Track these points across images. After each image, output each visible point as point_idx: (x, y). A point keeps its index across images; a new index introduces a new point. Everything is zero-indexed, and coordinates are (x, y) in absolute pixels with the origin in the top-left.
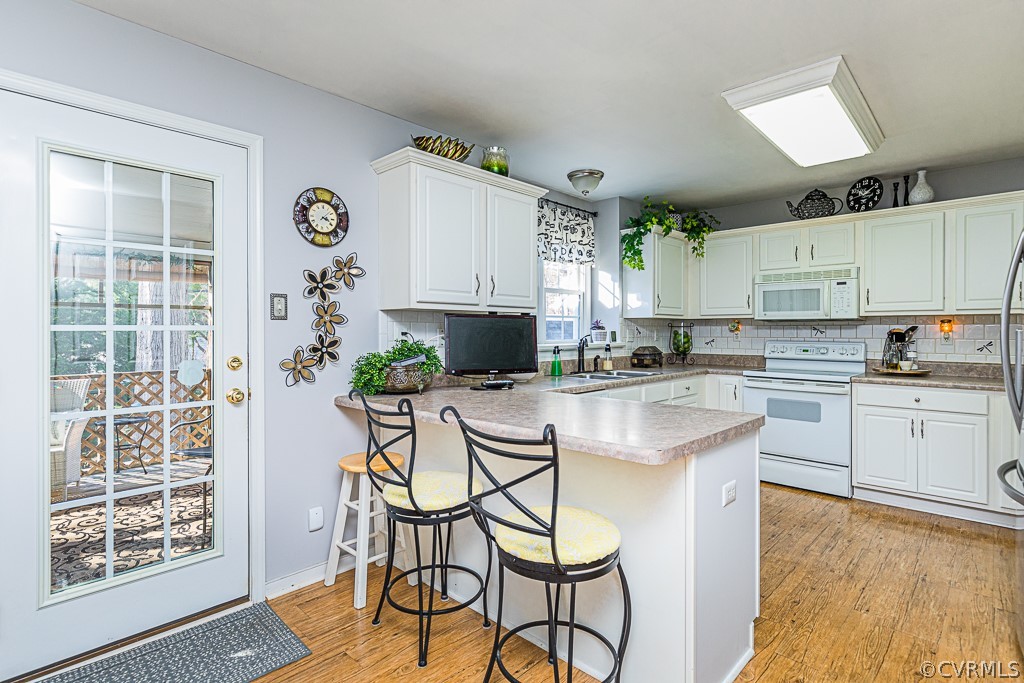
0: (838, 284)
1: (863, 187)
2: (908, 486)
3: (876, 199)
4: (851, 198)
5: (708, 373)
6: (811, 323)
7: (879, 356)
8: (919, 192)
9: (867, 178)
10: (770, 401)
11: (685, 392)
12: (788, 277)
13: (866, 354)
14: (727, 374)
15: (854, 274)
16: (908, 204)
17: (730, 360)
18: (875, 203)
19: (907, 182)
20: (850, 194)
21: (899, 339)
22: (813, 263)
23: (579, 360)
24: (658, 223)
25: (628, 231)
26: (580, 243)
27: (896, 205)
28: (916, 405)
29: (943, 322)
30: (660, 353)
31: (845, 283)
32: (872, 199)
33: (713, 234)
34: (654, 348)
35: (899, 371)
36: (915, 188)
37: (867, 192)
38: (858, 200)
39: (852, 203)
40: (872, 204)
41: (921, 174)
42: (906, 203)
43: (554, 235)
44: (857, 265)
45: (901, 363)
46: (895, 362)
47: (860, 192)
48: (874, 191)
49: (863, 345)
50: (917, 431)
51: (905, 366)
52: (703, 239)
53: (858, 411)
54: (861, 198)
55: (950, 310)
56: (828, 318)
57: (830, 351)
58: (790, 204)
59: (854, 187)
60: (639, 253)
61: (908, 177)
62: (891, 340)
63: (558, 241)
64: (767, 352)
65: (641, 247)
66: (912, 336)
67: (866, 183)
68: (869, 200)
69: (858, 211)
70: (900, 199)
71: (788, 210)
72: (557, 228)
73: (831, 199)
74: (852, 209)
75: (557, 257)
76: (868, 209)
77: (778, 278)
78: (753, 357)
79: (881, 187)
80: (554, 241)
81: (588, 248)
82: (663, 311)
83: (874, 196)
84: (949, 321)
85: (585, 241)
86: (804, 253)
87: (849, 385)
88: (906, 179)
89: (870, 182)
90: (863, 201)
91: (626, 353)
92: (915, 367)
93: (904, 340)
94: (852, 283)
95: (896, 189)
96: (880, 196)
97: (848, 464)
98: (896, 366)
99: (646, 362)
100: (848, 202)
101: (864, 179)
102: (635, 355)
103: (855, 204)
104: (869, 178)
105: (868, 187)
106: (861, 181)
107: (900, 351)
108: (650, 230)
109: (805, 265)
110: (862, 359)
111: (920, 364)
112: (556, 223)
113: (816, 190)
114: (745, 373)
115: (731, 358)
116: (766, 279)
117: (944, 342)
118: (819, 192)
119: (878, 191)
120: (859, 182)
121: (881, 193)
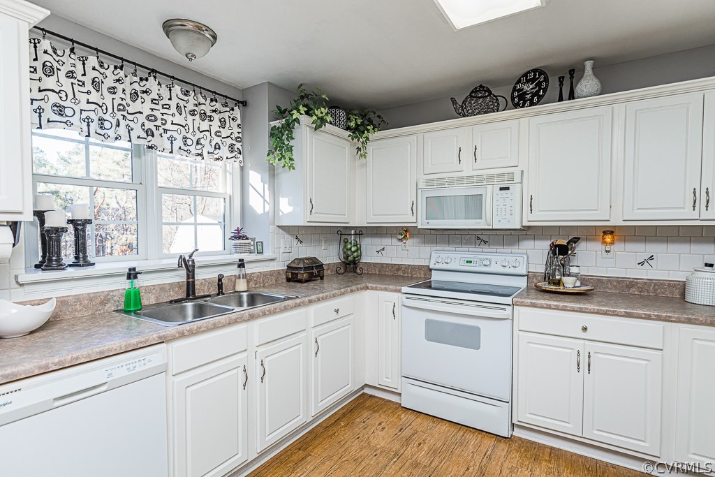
0: (501, 189)
1: (528, 81)
2: (571, 428)
3: (541, 93)
4: (516, 94)
5: (367, 288)
6: (475, 233)
7: (541, 269)
8: (588, 83)
9: (532, 71)
10: (428, 322)
11: (334, 315)
12: (451, 181)
13: (528, 267)
14: (386, 289)
15: (517, 178)
16: (573, 98)
17: (398, 270)
18: (540, 98)
19: (572, 77)
20: (514, 90)
21: (562, 251)
22: (476, 166)
23: (188, 282)
24: (307, 113)
25: (277, 123)
26: (217, 134)
27: (561, 99)
28: (583, 335)
29: (605, 233)
30: (322, 265)
31: (508, 189)
32: (536, 94)
33: (378, 134)
34: (314, 260)
35: (561, 289)
36: (582, 81)
37: (532, 86)
38: (522, 96)
39: (517, 100)
40: (536, 98)
41: (589, 64)
42: (572, 96)
43: (169, 119)
44: (520, 168)
45: (565, 279)
46: (558, 277)
47: (525, 87)
48: (539, 84)
49: (525, 257)
50: (584, 366)
51: (569, 283)
52: (367, 139)
53: (521, 338)
54: (525, 93)
55: (616, 221)
56: (491, 227)
57: (493, 263)
58: (454, 101)
59: (519, 81)
60: (290, 149)
61: (574, 70)
62: (554, 253)
63: (175, 127)
64: (433, 262)
65: (292, 143)
66: (575, 248)
67: (531, 76)
68: (534, 95)
69: (523, 106)
70: (566, 94)
71: (451, 107)
72: (173, 110)
73: (496, 97)
74: (516, 106)
75: (176, 148)
76: (532, 104)
77: (441, 182)
78: (420, 267)
79: (546, 80)
80: (168, 126)
81: (229, 141)
82: (315, 217)
83: (539, 91)
84: (612, 233)
85: (225, 133)
86: (467, 156)
87: (511, 308)
88: (572, 72)
89: (535, 75)
90: (528, 96)
91: (280, 265)
92: (578, 284)
93: (567, 253)
94: (516, 189)
95: (561, 83)
96: (545, 90)
97: (508, 399)
98: (558, 283)
99: (300, 277)
100: (513, 99)
101: (529, 72)
102: (289, 267)
103: (520, 100)
104: (534, 71)
105: (532, 81)
106: (526, 75)
107: (563, 265)
108: (297, 120)
109: (467, 169)
110: (524, 272)
111: (584, 280)
112: (173, 104)
113: (481, 86)
114: (405, 289)
115: (398, 267)
116: (430, 183)
117: (605, 255)
118: (484, 87)
119: (544, 84)
120: (523, 76)
121: (547, 86)
